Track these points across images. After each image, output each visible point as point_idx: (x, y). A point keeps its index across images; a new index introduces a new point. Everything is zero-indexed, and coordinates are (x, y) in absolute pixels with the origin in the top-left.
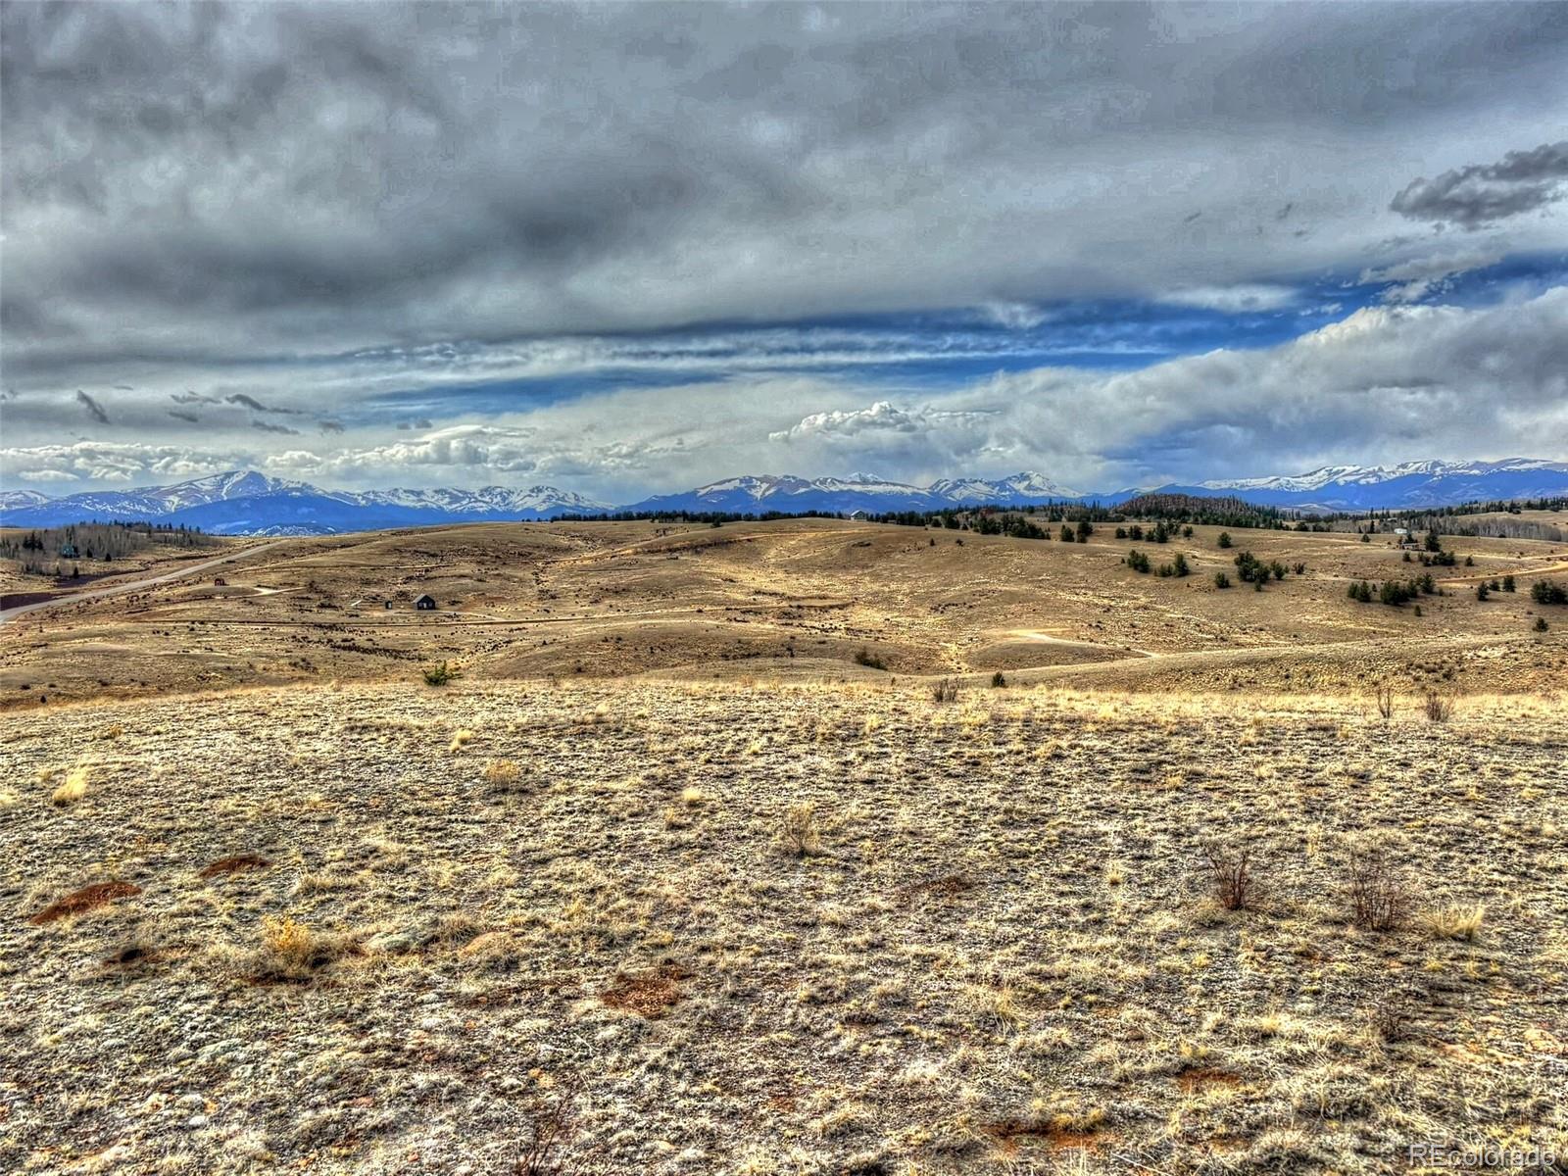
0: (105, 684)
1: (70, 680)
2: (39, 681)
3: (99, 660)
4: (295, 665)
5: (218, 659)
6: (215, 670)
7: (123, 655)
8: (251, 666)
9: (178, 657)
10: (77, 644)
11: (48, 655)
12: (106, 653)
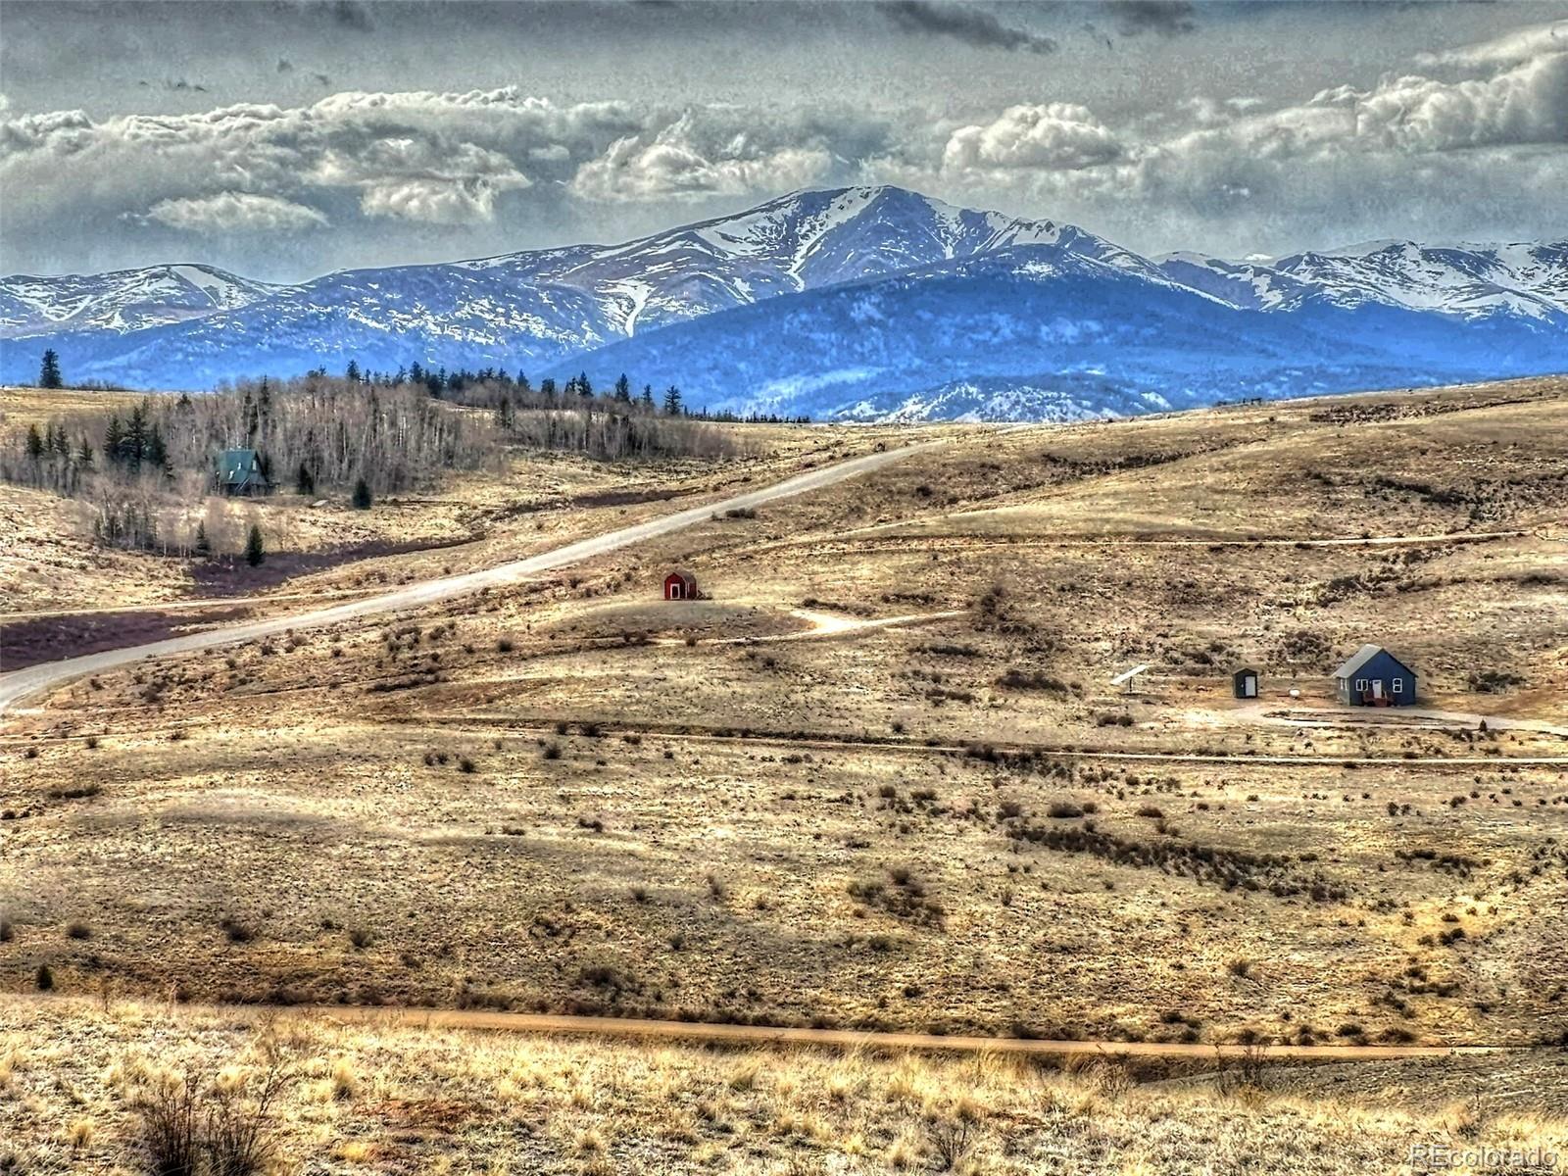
0: (239, 935)
1: (135, 914)
2: (42, 914)
3: (239, 852)
4: (868, 895)
5: (609, 862)
6: (596, 900)
7: (314, 836)
8: (717, 894)
9: (485, 851)
10: (183, 794)
11: (97, 828)
12: (266, 829)
